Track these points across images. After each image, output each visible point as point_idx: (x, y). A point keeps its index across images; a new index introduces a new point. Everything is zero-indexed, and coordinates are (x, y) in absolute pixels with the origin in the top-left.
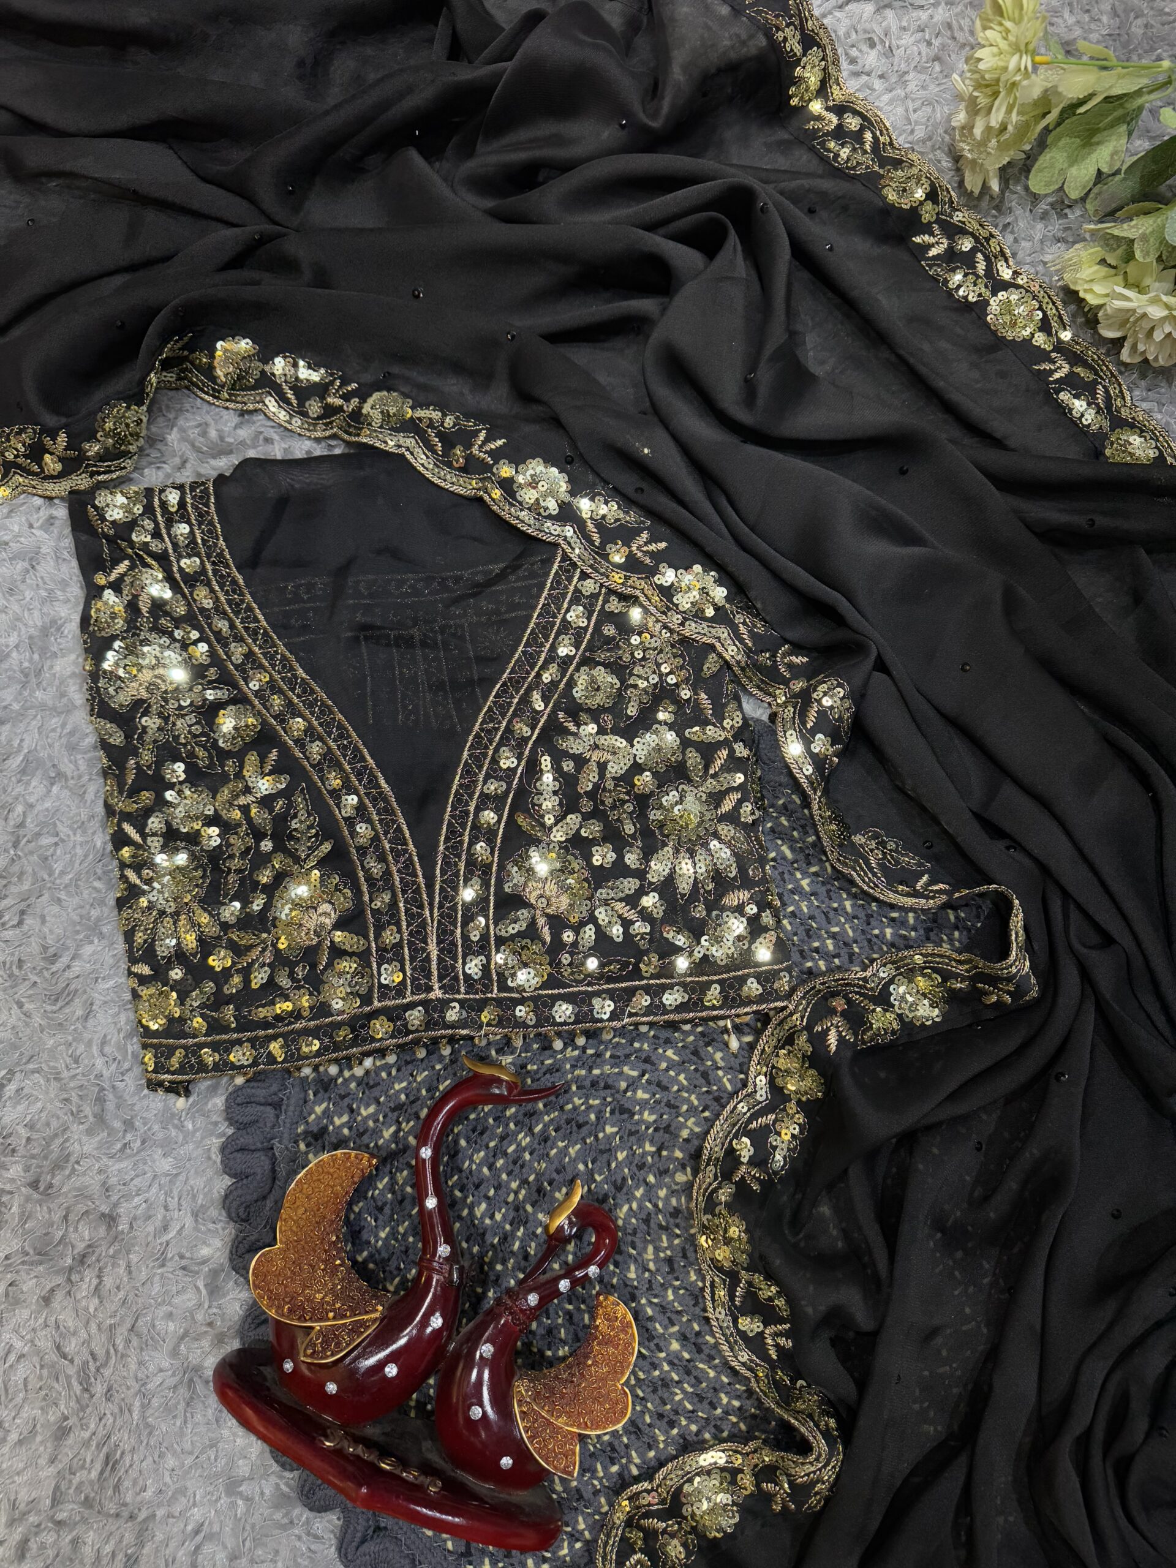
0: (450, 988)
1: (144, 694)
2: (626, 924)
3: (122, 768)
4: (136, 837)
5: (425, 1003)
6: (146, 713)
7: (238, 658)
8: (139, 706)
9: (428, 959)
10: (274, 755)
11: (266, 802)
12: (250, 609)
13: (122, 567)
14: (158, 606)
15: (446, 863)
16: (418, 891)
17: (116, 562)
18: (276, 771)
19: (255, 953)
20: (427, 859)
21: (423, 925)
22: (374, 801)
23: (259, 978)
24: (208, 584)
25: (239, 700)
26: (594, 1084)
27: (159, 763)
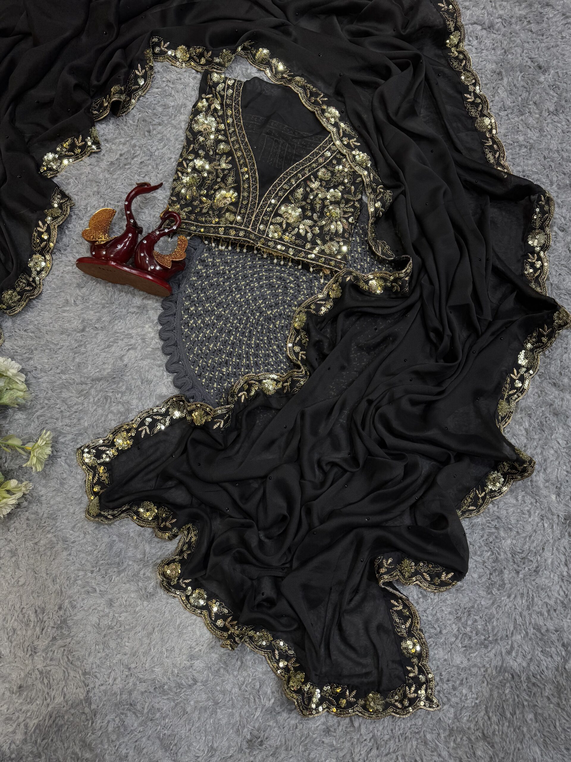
0: (254, 230)
1: (202, 130)
2: (307, 232)
3: (189, 147)
4: (185, 165)
5: (246, 231)
6: (201, 135)
7: (231, 131)
8: (200, 133)
9: (251, 220)
10: (230, 158)
11: (223, 170)
12: (240, 119)
13: (210, 96)
14: (215, 110)
15: (265, 200)
16: (255, 203)
17: (209, 94)
18: (229, 163)
19: (205, 205)
20: (261, 196)
21: (253, 212)
22: (252, 178)
23: (204, 211)
24: (232, 108)
25: (227, 142)
26: (281, 278)
27: (199, 149)
